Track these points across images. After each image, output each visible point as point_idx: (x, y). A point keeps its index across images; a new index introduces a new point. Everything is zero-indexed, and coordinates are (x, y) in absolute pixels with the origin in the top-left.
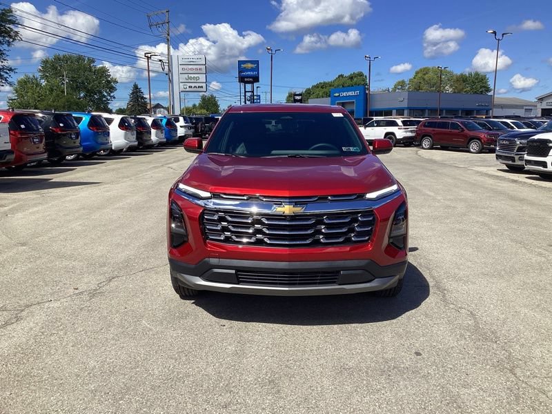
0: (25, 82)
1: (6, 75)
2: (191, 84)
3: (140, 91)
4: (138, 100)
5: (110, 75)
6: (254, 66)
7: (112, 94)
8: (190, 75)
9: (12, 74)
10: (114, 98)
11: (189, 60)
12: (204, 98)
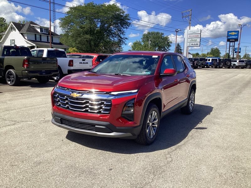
0: (136, 43)
1: (124, 41)
2: (192, 43)
3: (180, 47)
4: (178, 50)
5: (169, 40)
6: (236, 33)
7: (169, 48)
8: (193, 39)
9: (127, 40)
10: (170, 50)
11: (193, 32)
12: (212, 50)
